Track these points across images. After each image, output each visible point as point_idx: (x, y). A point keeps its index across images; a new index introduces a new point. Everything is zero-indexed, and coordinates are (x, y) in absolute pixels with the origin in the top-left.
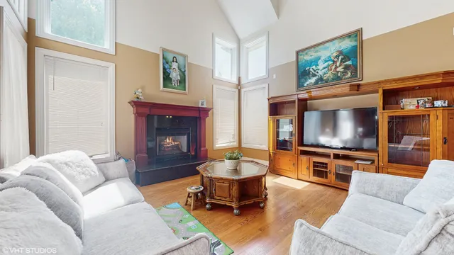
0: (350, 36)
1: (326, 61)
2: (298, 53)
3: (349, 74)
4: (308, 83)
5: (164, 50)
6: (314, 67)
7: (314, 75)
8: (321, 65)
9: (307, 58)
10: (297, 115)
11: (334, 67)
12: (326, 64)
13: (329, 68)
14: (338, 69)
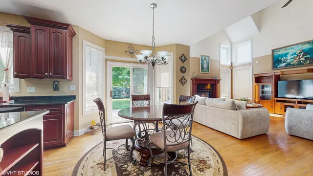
0: (309, 43)
1: (292, 55)
2: (273, 51)
3: (308, 62)
4: (280, 66)
5: (202, 56)
6: (284, 58)
7: (285, 62)
8: (289, 57)
9: (280, 53)
10: (274, 83)
11: (298, 58)
12: (292, 57)
13: (295, 58)
14: (301, 59)
